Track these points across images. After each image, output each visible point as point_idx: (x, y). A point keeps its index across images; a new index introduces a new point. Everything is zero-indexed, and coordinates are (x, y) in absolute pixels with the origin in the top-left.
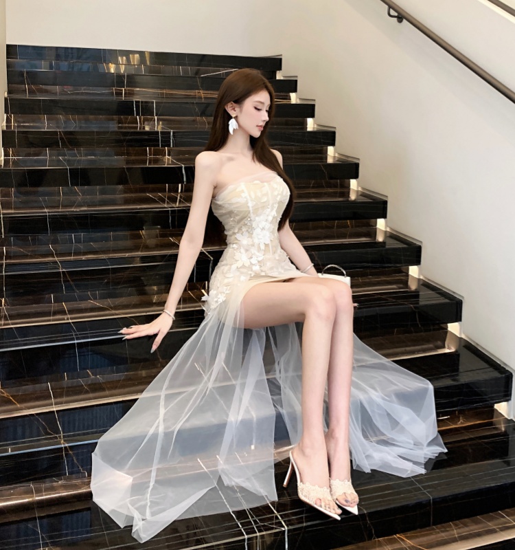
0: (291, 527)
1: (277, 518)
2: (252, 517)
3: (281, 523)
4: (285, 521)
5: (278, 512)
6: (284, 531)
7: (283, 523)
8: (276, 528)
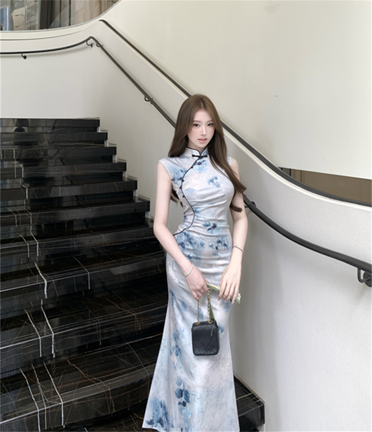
0: (65, 402)
1: (58, 397)
2: (44, 398)
3: (60, 400)
4: (62, 399)
5: (60, 393)
6: (61, 405)
8: (56, 404)
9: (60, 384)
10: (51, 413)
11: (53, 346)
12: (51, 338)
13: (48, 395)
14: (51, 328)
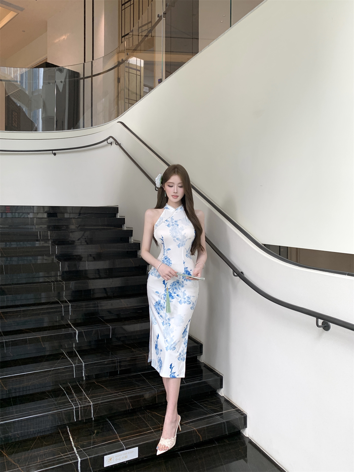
0: (94, 403)
1: (89, 401)
2: (78, 401)
3: (90, 402)
4: (92, 402)
5: (90, 399)
6: (91, 405)
7: (91, 402)
8: (87, 404)
9: (90, 394)
10: (83, 409)
11: (83, 371)
12: (82, 366)
13: (81, 399)
14: (81, 360)
